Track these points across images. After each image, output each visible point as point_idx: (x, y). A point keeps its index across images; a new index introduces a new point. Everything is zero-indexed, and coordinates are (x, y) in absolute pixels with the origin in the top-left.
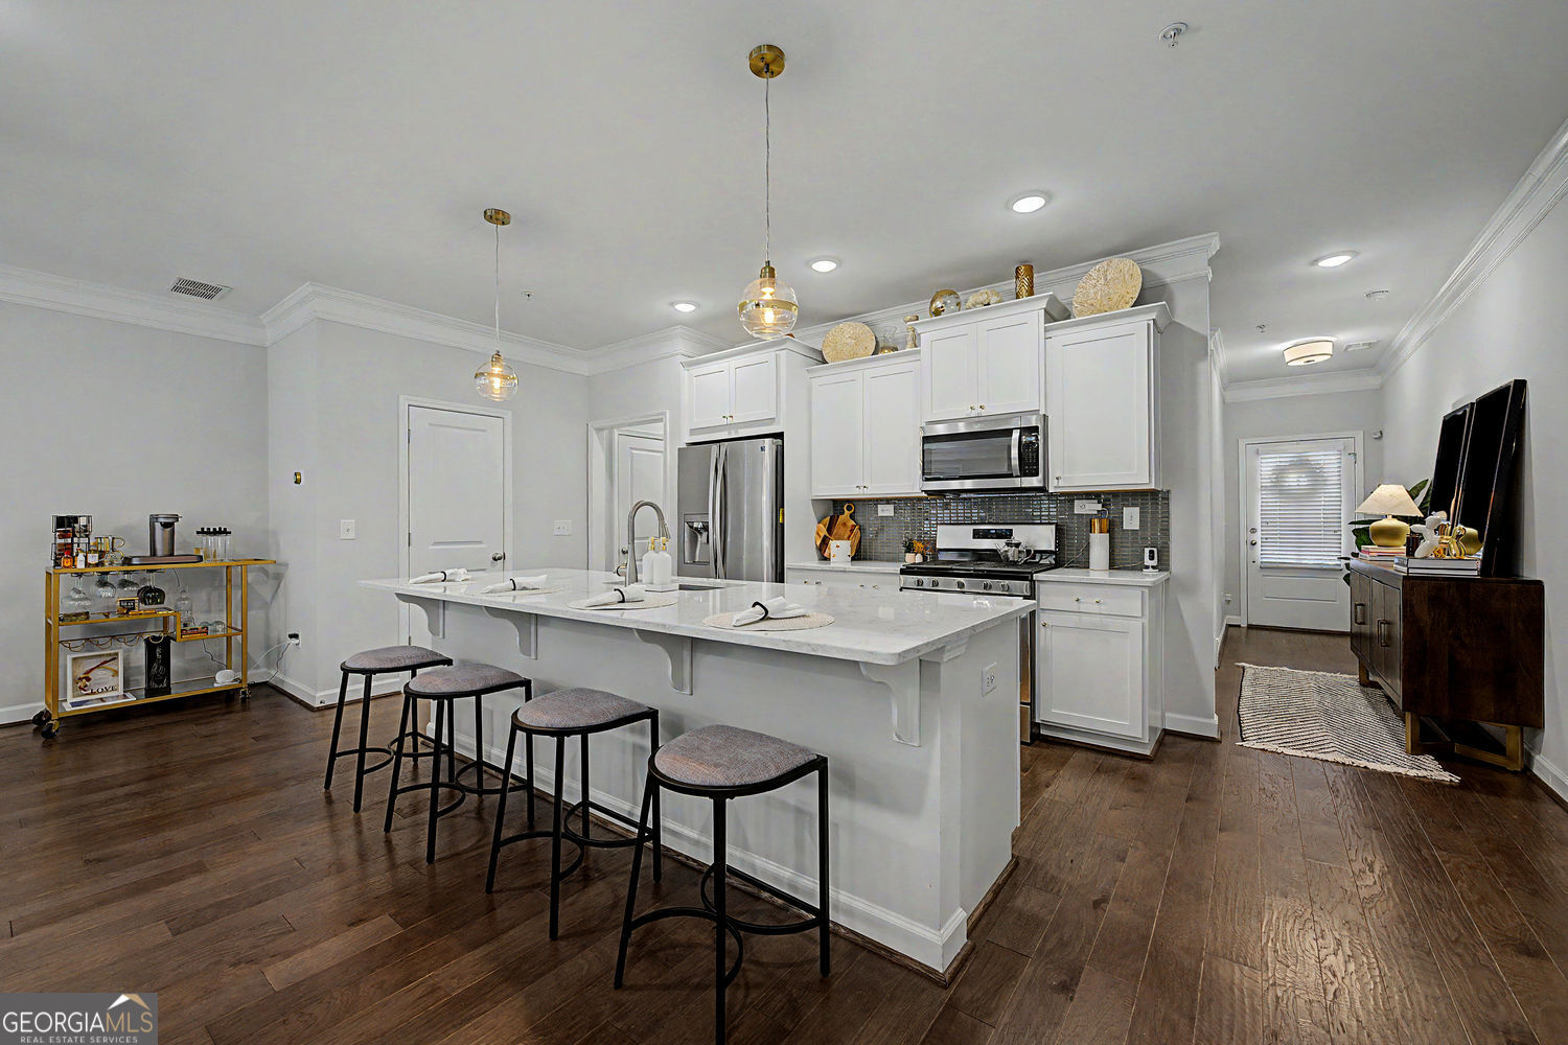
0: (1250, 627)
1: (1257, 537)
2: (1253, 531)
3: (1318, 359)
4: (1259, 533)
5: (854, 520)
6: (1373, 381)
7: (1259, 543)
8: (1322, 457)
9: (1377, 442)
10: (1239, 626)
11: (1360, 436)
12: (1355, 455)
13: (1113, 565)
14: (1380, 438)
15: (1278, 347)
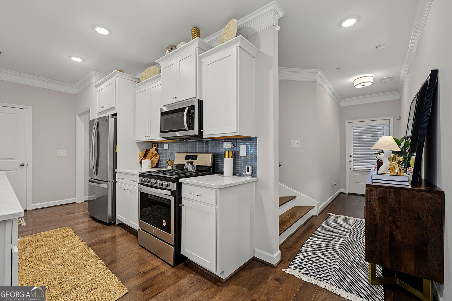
0: (349, 194)
1: (352, 159)
2: (351, 156)
3: (367, 85)
4: (353, 157)
5: (157, 151)
6: (396, 97)
7: (353, 161)
8: (377, 127)
9: (399, 121)
10: (345, 193)
11: (391, 118)
12: (390, 126)
13: (235, 173)
14: (400, 119)
15: (352, 80)
